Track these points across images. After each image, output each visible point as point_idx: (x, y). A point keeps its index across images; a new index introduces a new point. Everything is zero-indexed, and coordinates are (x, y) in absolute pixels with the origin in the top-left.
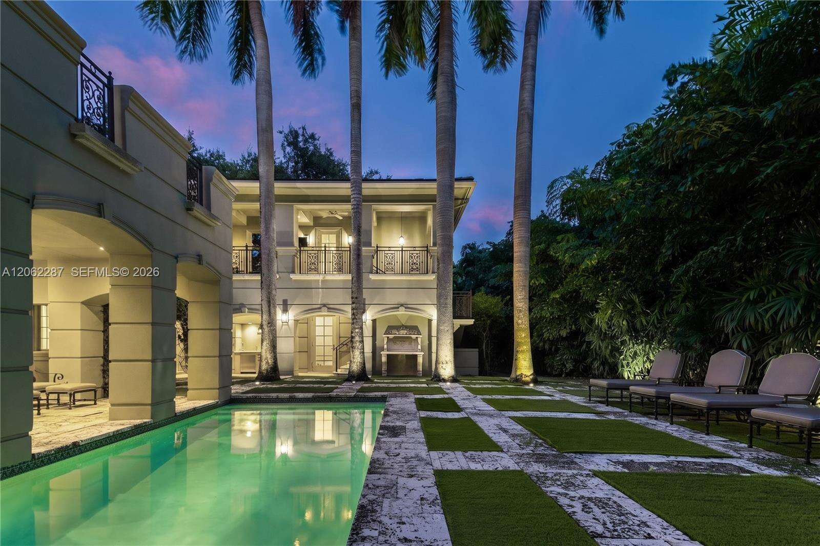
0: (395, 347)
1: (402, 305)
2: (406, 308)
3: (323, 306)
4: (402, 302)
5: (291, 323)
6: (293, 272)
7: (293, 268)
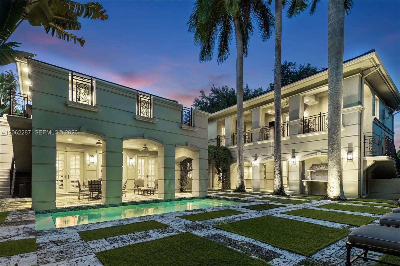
0: (317, 177)
1: (319, 151)
2: (322, 152)
3: (272, 156)
4: (319, 149)
5: (258, 165)
6: (260, 140)
7: (260, 138)
